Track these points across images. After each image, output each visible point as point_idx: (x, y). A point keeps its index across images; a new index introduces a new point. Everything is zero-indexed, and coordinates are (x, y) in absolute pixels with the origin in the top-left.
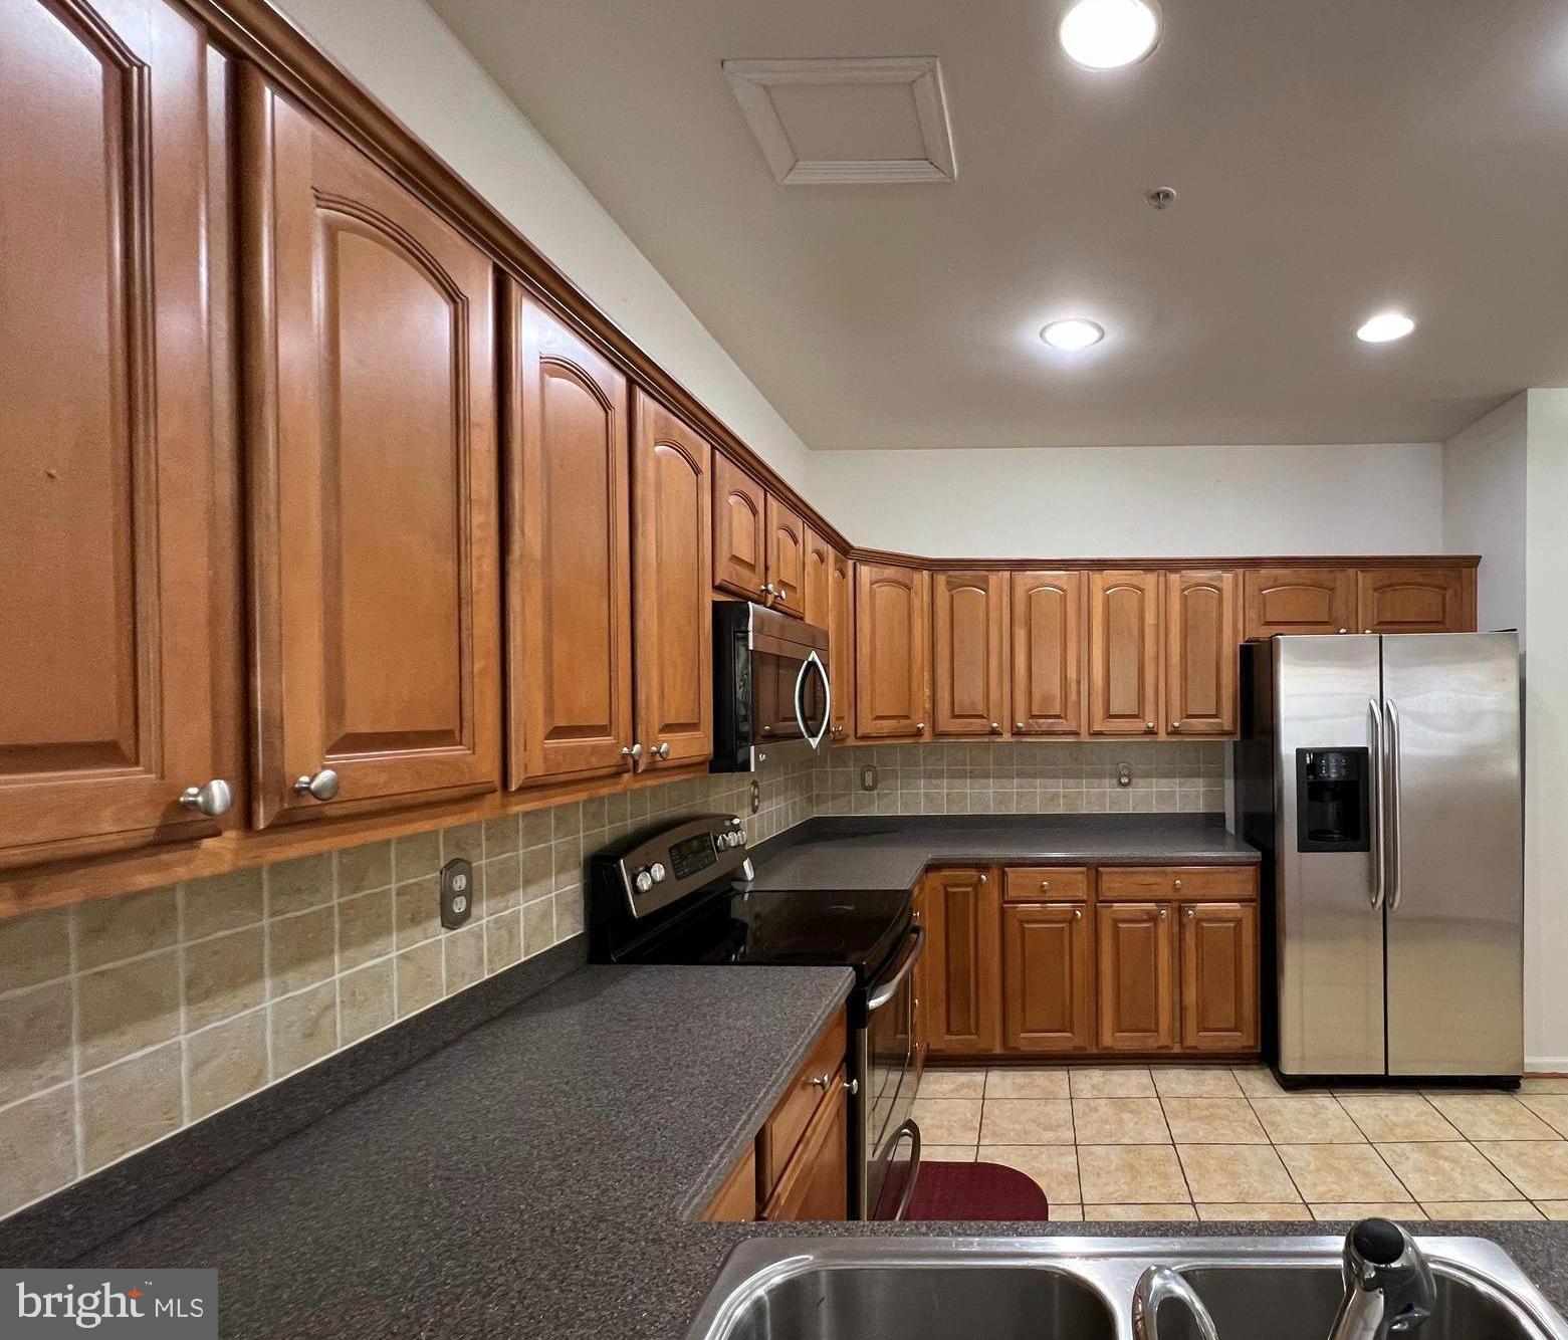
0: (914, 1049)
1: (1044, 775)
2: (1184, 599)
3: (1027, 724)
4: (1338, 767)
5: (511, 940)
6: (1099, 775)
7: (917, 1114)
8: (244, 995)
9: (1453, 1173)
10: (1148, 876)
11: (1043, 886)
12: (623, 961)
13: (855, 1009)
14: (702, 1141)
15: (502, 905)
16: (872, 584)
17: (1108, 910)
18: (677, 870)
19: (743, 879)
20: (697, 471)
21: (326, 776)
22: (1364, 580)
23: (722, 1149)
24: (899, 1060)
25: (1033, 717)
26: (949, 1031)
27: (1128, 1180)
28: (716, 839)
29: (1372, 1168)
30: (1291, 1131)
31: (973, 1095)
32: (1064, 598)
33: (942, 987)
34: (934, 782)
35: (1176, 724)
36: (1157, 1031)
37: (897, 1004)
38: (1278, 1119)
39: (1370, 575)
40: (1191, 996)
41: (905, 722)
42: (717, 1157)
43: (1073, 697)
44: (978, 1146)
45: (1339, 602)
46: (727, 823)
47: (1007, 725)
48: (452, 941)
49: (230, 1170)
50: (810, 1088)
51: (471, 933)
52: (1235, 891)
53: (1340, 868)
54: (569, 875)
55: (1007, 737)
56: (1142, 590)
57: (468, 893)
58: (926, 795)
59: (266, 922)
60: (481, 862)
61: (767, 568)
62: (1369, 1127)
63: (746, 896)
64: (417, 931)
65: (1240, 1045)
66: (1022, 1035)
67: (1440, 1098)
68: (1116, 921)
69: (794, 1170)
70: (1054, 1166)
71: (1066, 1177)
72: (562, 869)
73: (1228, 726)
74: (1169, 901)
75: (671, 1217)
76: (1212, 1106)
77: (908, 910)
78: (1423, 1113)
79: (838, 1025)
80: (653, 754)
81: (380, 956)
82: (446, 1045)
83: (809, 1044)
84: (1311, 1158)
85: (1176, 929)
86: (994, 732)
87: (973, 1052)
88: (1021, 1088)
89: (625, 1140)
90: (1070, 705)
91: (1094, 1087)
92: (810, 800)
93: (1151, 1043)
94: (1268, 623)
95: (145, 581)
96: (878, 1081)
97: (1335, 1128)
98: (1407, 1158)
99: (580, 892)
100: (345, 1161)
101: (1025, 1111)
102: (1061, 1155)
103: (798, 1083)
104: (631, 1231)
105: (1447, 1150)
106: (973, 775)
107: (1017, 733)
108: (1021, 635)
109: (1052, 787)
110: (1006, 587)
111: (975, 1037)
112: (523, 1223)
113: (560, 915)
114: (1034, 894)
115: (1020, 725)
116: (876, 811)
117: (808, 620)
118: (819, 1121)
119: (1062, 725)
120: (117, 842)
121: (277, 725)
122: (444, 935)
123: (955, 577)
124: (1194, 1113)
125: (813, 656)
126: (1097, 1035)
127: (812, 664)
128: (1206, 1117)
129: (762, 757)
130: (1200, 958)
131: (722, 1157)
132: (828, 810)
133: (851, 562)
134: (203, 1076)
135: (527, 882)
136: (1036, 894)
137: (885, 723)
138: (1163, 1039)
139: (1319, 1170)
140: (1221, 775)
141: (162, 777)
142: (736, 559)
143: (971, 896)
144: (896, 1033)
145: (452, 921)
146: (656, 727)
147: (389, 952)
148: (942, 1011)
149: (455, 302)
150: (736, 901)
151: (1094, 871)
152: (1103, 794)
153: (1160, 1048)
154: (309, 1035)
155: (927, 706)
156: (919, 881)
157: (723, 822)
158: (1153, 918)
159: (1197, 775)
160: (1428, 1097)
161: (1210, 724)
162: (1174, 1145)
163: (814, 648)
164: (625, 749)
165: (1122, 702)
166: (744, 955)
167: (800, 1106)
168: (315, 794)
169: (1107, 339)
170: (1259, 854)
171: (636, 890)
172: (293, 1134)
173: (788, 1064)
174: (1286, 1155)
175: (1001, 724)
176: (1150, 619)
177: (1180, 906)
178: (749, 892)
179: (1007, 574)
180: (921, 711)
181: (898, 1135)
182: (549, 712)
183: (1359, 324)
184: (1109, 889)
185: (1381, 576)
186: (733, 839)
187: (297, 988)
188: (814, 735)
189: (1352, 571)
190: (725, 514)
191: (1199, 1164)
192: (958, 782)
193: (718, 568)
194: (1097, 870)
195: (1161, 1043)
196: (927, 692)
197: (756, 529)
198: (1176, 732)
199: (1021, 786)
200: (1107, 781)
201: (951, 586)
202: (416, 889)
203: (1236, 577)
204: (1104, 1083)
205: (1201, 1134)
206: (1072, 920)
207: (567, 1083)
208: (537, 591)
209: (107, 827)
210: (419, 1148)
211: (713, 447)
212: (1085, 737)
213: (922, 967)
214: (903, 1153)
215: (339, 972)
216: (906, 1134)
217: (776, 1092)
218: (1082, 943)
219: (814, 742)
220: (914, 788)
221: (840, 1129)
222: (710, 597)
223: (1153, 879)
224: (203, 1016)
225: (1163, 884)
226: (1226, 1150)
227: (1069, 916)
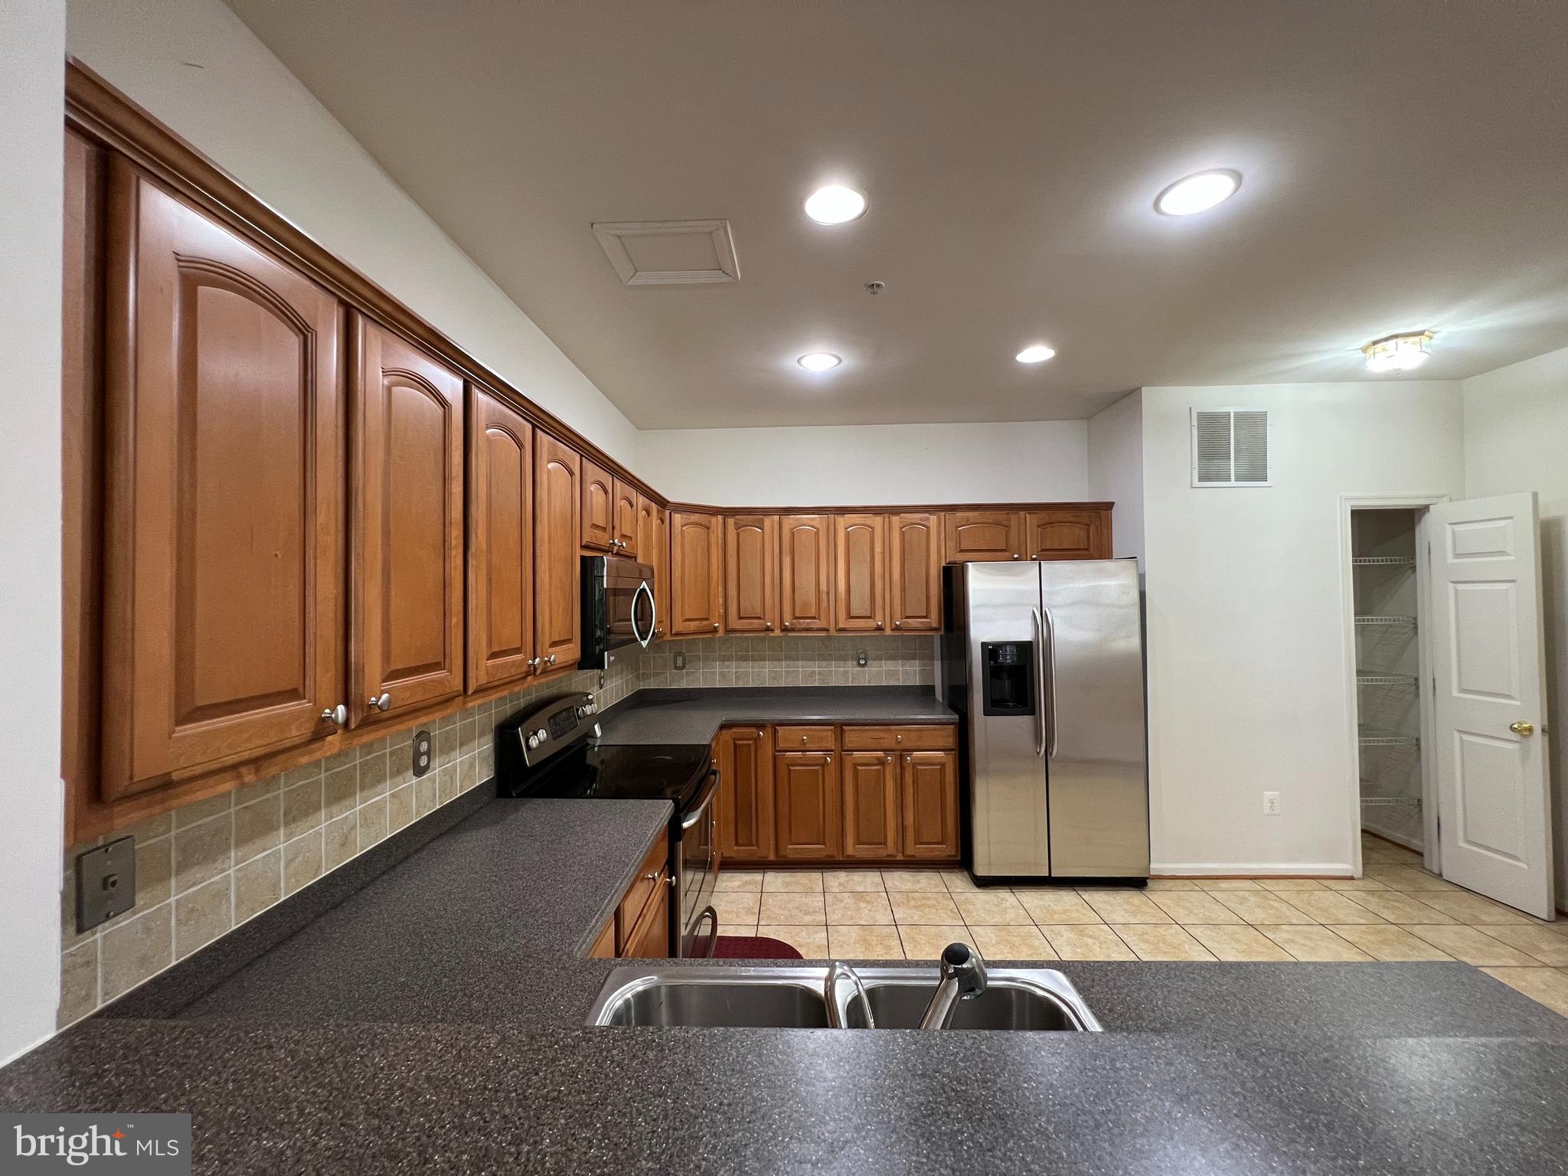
0: (712, 856)
1: (805, 658)
2: (903, 534)
3: (792, 624)
4: (1012, 655)
5: (452, 783)
6: (845, 658)
7: (714, 903)
8: (312, 820)
9: (1094, 947)
10: (878, 732)
11: (803, 740)
12: (519, 796)
13: (674, 830)
14: (585, 912)
15: (447, 760)
16: (682, 526)
17: (849, 757)
18: (554, 735)
19: (594, 736)
20: (572, 474)
21: (385, 696)
22: (1031, 519)
23: (597, 916)
24: (702, 864)
25: (796, 618)
26: (737, 844)
27: (863, 950)
28: (578, 710)
29: (1036, 943)
30: (981, 917)
31: (755, 890)
32: (817, 534)
33: (732, 814)
34: (727, 663)
35: (898, 623)
36: (885, 843)
37: (700, 826)
38: (971, 907)
39: (1035, 516)
40: (910, 819)
41: (705, 623)
42: (594, 921)
43: (825, 604)
44: (758, 925)
45: (1014, 535)
46: (585, 699)
47: (777, 623)
48: (419, 784)
49: (304, 927)
50: (646, 881)
51: (429, 779)
52: (941, 744)
53: (1015, 727)
54: (486, 738)
55: (777, 632)
56: (873, 528)
57: (428, 753)
58: (721, 673)
59: (323, 775)
60: (435, 733)
61: (613, 528)
62: (1036, 914)
63: (596, 748)
64: (399, 779)
65: (945, 854)
66: (789, 846)
67: (1089, 893)
68: (855, 765)
69: (636, 935)
70: (811, 940)
71: (819, 947)
72: (482, 734)
73: (935, 624)
74: (893, 750)
75: (570, 955)
76: (924, 898)
77: (708, 759)
78: (1076, 904)
79: (663, 839)
80: (546, 662)
81: (381, 794)
82: (416, 851)
83: (647, 851)
84: (992, 935)
85: (898, 770)
86: (768, 629)
87: (756, 859)
88: (787, 884)
89: (537, 911)
90: (822, 609)
91: (840, 884)
92: (638, 677)
93: (881, 853)
94: (962, 551)
95: (310, 600)
96: (689, 879)
97: (1011, 915)
98: (1062, 936)
99: (492, 748)
100: (370, 922)
101: (790, 901)
102: (817, 932)
103: (639, 878)
104: (547, 963)
105: (1091, 930)
106: (754, 660)
107: (785, 629)
108: (787, 560)
109: (810, 667)
110: (776, 527)
111: (756, 848)
112: (484, 958)
113: (480, 765)
114: (797, 745)
115: (787, 624)
116: (684, 685)
117: (640, 560)
118: (651, 904)
119: (817, 624)
120: (297, 741)
121: (361, 669)
122: (415, 780)
123: (740, 520)
124: (913, 903)
125: (644, 585)
126: (843, 849)
127: (644, 590)
128: (920, 906)
129: (612, 658)
130: (916, 793)
131: (597, 921)
132: (652, 684)
133: (667, 512)
134: (292, 868)
135: (462, 745)
136: (799, 745)
137: (692, 624)
138: (890, 849)
139: (997, 943)
140: (932, 659)
141: (315, 705)
142: (595, 526)
143: (753, 747)
144: (700, 845)
145: (420, 771)
146: (548, 644)
147: (384, 793)
148: (732, 830)
149: (444, 407)
150: (589, 754)
151: (839, 730)
152: (846, 672)
153: (888, 856)
154: (343, 845)
155: (721, 611)
156: (716, 737)
157: (583, 698)
158: (882, 762)
159: (914, 658)
160: (1080, 893)
161: (921, 623)
162: (896, 925)
163: (644, 579)
164: (530, 661)
165: (859, 606)
166: (595, 790)
167: (641, 891)
168: (379, 707)
169: (842, 365)
170: (957, 717)
171: (528, 747)
172: (335, 907)
173: (633, 865)
174: (974, 933)
175: (773, 621)
176: (878, 549)
177: (902, 753)
178: (599, 746)
179: (776, 518)
180: (717, 614)
181: (702, 916)
182: (490, 643)
183: (1018, 350)
184: (850, 742)
185: (1043, 516)
186: (588, 709)
187: (337, 816)
188: (644, 639)
189: (1022, 513)
190: (588, 497)
191: (914, 940)
192: (742, 663)
193: (584, 535)
194: (842, 729)
195: (889, 852)
196: (721, 600)
197: (607, 503)
198: (897, 628)
199: (787, 667)
200: (849, 663)
201: (738, 527)
202: (399, 752)
203: (939, 519)
204: (847, 881)
205: (916, 918)
206: (824, 764)
207: (496, 876)
208: (484, 572)
209: (294, 733)
210: (413, 915)
211: (581, 455)
212: (833, 632)
213: (718, 801)
214: (705, 930)
215: (358, 806)
216: (707, 916)
217: (626, 884)
218: (831, 779)
219: (644, 644)
220: (712, 668)
221: (664, 909)
222: (579, 553)
223: (881, 735)
224: (291, 833)
225: (888, 738)
226: (933, 929)
227: (822, 761)
